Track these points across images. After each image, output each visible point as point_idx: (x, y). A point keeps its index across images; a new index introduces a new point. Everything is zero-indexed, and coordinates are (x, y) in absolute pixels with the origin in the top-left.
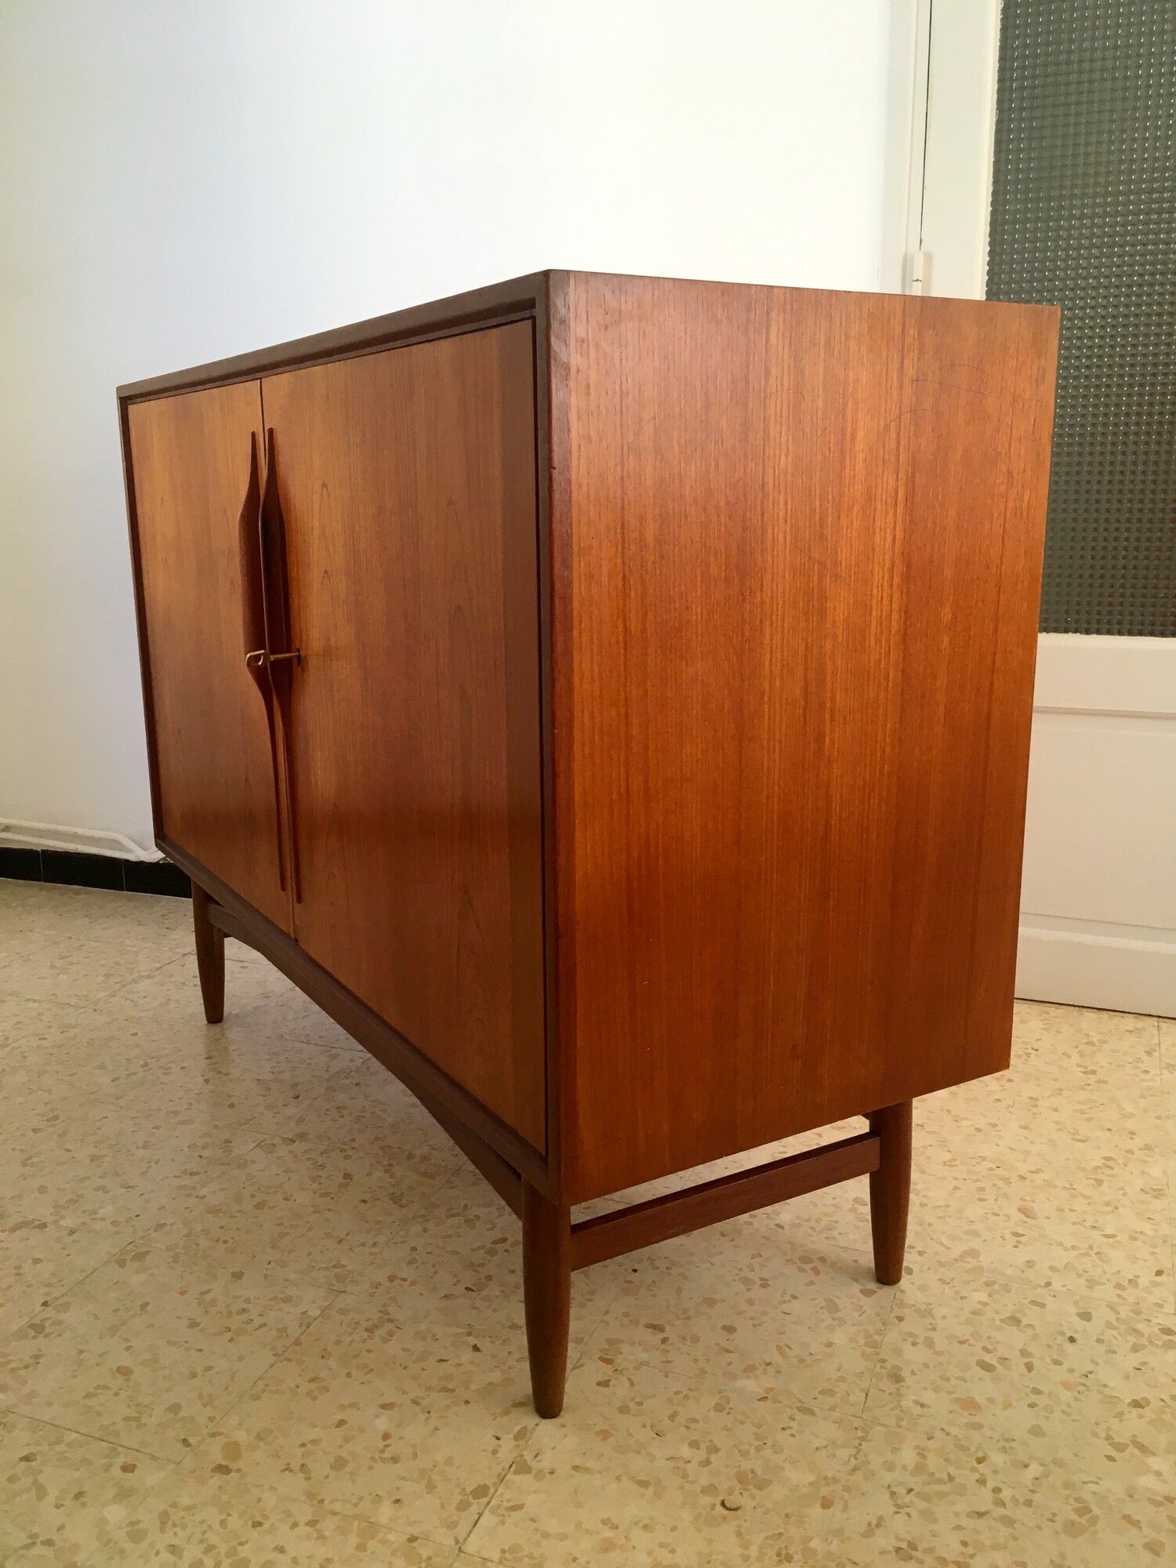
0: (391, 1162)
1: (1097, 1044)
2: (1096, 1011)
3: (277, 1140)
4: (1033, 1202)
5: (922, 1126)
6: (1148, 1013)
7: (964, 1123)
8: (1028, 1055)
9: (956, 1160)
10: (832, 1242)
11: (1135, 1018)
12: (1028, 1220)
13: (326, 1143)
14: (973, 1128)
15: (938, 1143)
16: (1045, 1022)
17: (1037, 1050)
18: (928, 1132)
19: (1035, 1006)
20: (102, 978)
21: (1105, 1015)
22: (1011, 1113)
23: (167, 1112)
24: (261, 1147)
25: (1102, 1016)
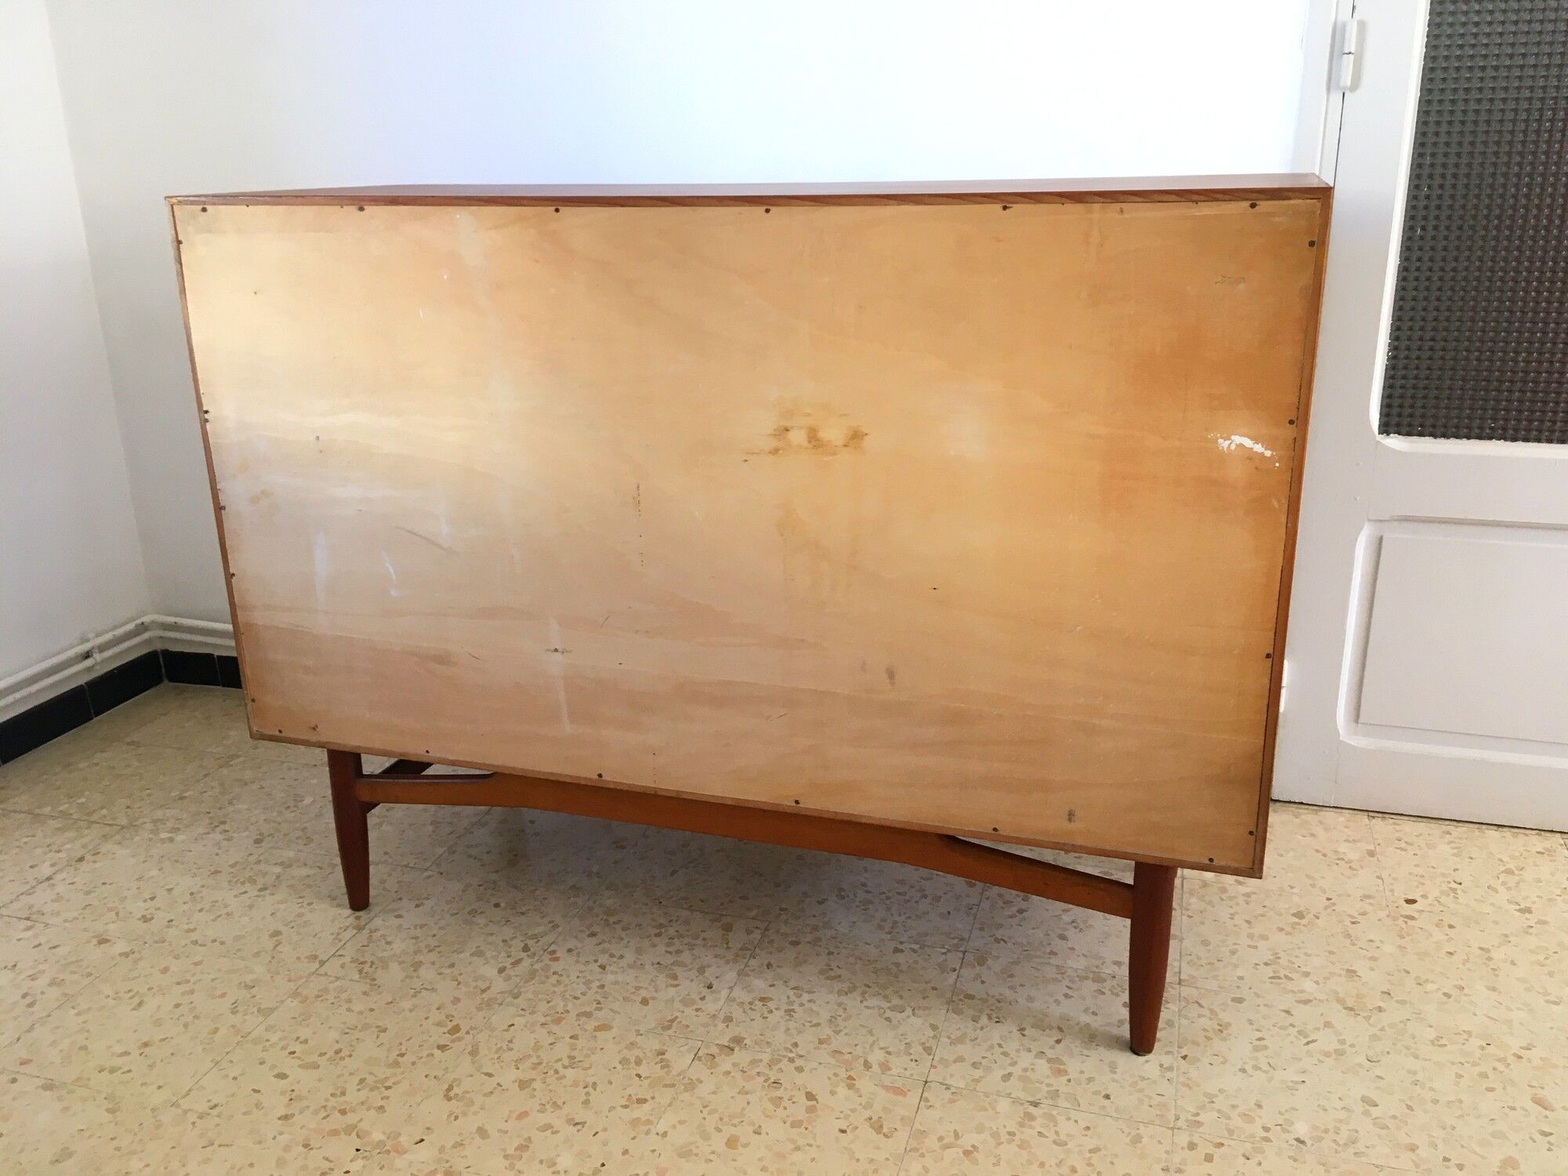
0: (848, 1074)
1: (1517, 872)
2: (1495, 828)
3: (714, 1050)
4: (1543, 1088)
5: (1389, 994)
6: (1551, 829)
7: (1430, 987)
8: (1454, 890)
9: (1442, 1038)
10: (1363, 1159)
11: (1537, 834)
12: (1547, 1113)
13: (768, 1050)
14: (1440, 993)
15: (1414, 1015)
16: (1453, 845)
17: (1460, 884)
18: (1397, 1001)
19: (1433, 825)
20: (431, 828)
21: (1507, 833)
22: (1469, 970)
23: (578, 1015)
24: (700, 1059)
25: (1505, 835)
